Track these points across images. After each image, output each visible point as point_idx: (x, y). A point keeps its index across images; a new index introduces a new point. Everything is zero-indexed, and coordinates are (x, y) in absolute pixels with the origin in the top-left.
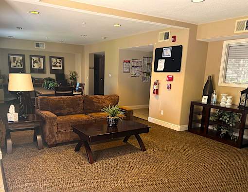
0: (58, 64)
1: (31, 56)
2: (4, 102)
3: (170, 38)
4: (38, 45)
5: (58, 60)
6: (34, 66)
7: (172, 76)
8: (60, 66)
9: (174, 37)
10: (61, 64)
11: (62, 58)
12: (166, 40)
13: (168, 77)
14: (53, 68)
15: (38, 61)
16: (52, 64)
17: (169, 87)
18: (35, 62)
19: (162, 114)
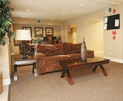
0: (50, 32)
1: (35, 28)
2: (19, 54)
3: (112, 11)
4: (39, 21)
5: (50, 29)
6: (37, 33)
7: (115, 31)
8: (51, 33)
9: (114, 10)
10: (52, 32)
11: (53, 28)
12: (110, 12)
13: (113, 32)
14: (47, 34)
15: (39, 30)
16: (47, 31)
17: (114, 38)
18: (38, 31)
19: (112, 54)
